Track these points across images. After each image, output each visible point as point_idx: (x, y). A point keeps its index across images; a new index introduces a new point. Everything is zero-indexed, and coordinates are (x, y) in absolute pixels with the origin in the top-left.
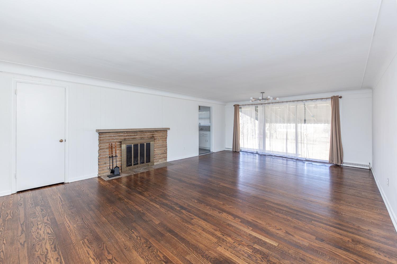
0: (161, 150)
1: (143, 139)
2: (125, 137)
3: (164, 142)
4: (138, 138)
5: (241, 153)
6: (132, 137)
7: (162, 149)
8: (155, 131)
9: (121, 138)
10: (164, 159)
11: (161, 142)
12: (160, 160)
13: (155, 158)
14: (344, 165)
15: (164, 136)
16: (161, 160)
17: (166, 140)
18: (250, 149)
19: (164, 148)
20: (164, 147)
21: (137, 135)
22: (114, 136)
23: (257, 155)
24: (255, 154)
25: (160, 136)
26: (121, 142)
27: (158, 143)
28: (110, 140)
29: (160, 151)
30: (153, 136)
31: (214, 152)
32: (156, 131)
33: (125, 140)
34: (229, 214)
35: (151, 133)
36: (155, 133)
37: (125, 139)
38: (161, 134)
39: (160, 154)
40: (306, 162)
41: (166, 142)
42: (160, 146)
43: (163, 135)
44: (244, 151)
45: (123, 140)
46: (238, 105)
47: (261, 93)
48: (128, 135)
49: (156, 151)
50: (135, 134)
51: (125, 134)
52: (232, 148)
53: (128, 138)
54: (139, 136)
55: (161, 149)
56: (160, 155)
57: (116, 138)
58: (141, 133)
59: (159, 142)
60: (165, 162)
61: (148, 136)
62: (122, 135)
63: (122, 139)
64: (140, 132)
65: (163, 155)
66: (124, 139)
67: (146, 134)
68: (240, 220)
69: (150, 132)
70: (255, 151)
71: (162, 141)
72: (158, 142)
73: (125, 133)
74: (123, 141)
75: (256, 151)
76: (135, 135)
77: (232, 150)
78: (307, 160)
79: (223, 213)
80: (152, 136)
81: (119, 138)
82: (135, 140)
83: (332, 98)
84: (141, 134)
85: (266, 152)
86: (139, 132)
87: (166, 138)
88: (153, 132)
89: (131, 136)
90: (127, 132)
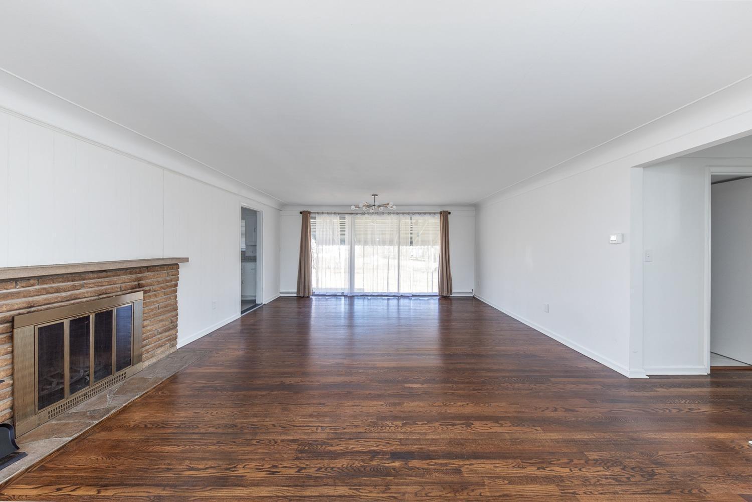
0: (161, 321)
1: (104, 296)
2: (30, 299)
3: (170, 298)
4: (86, 295)
5: (314, 298)
6: (64, 294)
7: (164, 317)
8: (145, 267)
9: (13, 305)
10: (169, 344)
11: (161, 298)
12: (159, 351)
13: (144, 349)
14: (453, 295)
15: (171, 281)
16: (162, 349)
17: (176, 291)
18: (331, 289)
19: (169, 315)
20: (171, 311)
21: (82, 286)
23: (343, 298)
24: (340, 297)
25: (159, 283)
26: (12, 321)
27: (154, 302)
29: (160, 324)
30: (139, 284)
31: (265, 304)
32: (147, 267)
33: (32, 309)
35: (134, 276)
36: (147, 274)
37: (31, 307)
38: (163, 275)
39: (161, 333)
40: (413, 298)
41: (176, 297)
42: (159, 311)
43: (168, 278)
44: (320, 294)
45: (21, 311)
46: (310, 213)
47: (373, 195)
48: (45, 289)
49: (147, 326)
50: (77, 283)
51: (32, 285)
52: (296, 291)
53: (44, 300)
54: (93, 289)
55: (161, 318)
56: (159, 336)
58: (101, 278)
59: (158, 299)
60: (172, 350)
61: (123, 285)
62: (19, 293)
63: (16, 307)
64: (95, 275)
65: (167, 334)
66: (25, 305)
67: (115, 279)
69: (131, 273)
70: (339, 292)
71: (165, 294)
72: (153, 299)
73: (32, 282)
74: (20, 314)
75: (341, 291)
76: (74, 288)
77: (295, 295)
78: (413, 296)
80: (136, 283)
82: (73, 304)
83: (441, 213)
84: (100, 280)
85: (355, 291)
86: (91, 275)
87: (176, 285)
88: (141, 272)
89: (58, 290)
90: (41, 279)
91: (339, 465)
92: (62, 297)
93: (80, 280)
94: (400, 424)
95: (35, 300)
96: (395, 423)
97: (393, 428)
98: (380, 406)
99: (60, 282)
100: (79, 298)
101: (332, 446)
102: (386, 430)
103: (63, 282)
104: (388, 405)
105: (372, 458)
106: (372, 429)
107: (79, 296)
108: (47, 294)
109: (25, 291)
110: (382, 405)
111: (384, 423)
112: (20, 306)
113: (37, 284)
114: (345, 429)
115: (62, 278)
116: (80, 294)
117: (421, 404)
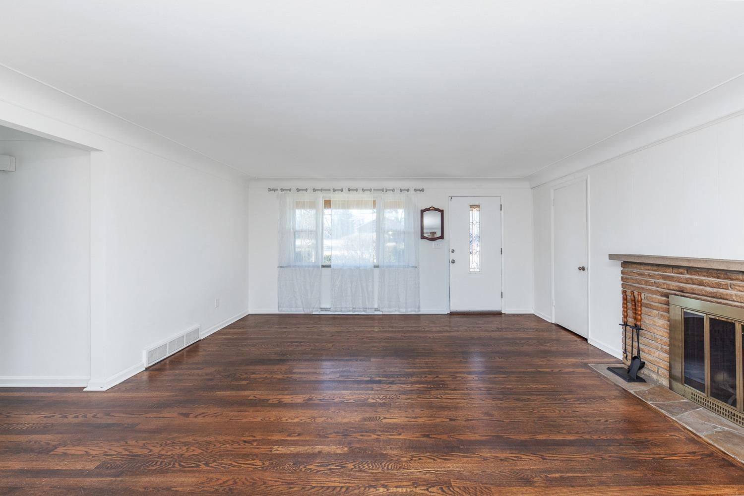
2: (682, 285)
6: (709, 289)
9: (669, 286)
21: (729, 287)
22: (649, 275)
26: (669, 298)
28: (642, 284)
33: (683, 294)
34: (292, 403)
37: (682, 291)
45: (675, 292)
48: (691, 279)
50: (723, 281)
51: (682, 273)
53: (692, 289)
57: (657, 281)
62: (674, 277)
63: (671, 288)
66: (678, 288)
68: (270, 402)
73: (681, 270)
76: (719, 286)
79: (304, 400)
81: (664, 284)
82: (720, 303)
89: (703, 284)
90: (689, 270)
91: (414, 378)
92: (707, 292)
93: (725, 278)
94: (369, 400)
95: (684, 286)
96: (374, 401)
97: (377, 397)
98: (387, 416)
99: (704, 276)
100: (727, 299)
101: (423, 387)
102: (382, 396)
103: (708, 276)
104: (378, 418)
105: (393, 381)
106: (394, 397)
107: (725, 297)
108: (693, 284)
109: (678, 277)
110: (385, 418)
111: (384, 401)
112: (674, 288)
113: (686, 273)
114: (418, 397)
115: (707, 273)
116: (727, 294)
117: (340, 420)
